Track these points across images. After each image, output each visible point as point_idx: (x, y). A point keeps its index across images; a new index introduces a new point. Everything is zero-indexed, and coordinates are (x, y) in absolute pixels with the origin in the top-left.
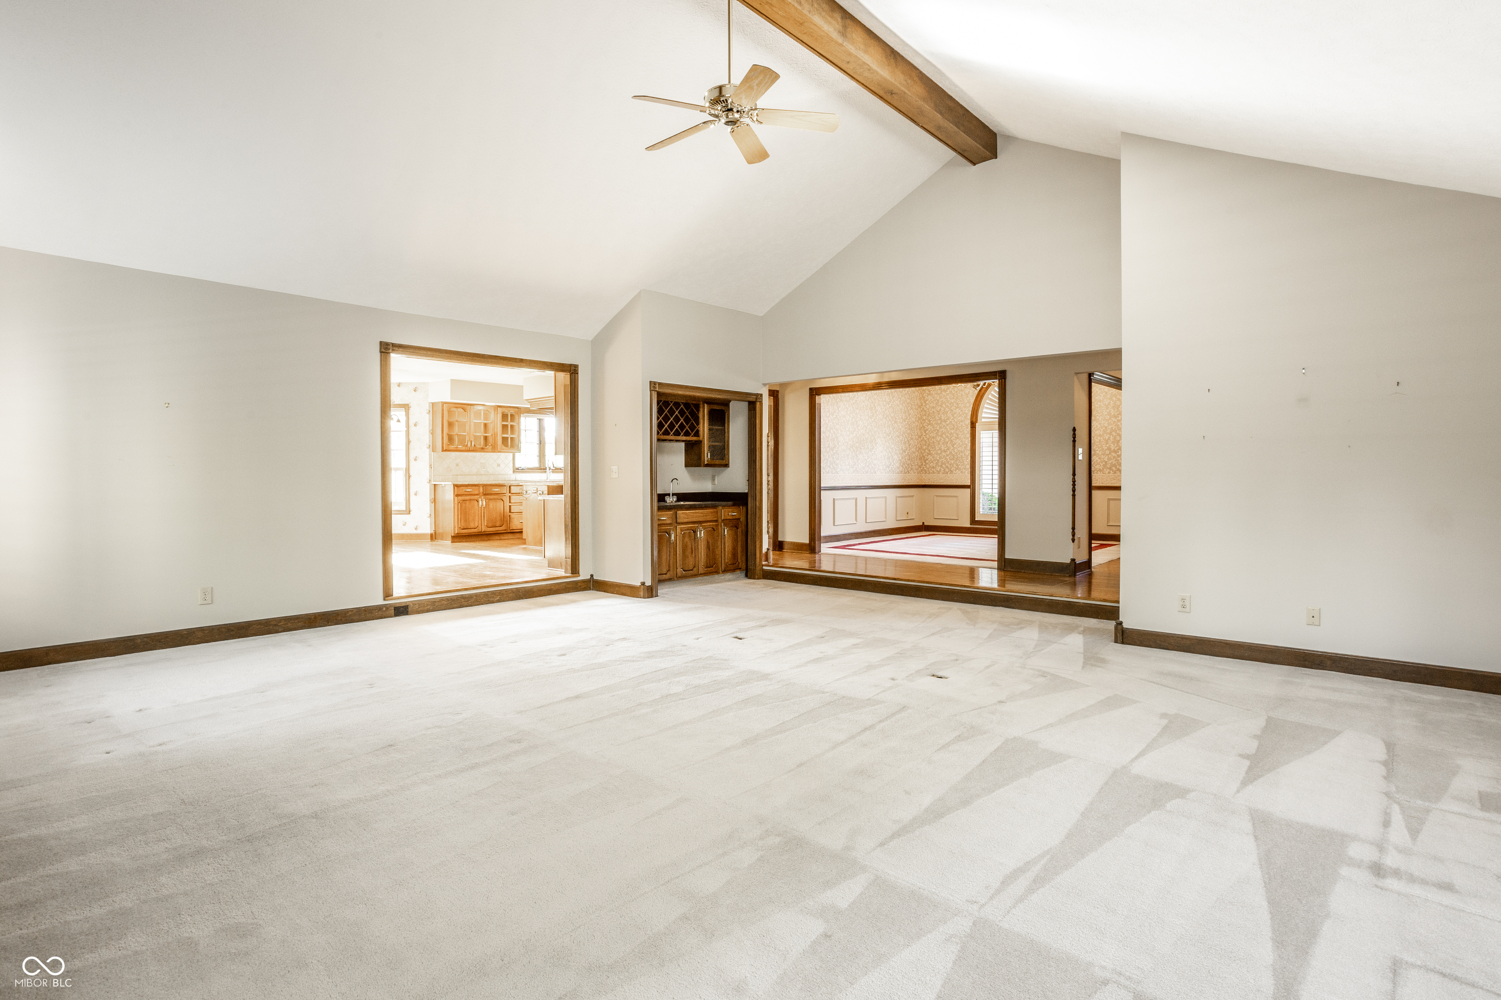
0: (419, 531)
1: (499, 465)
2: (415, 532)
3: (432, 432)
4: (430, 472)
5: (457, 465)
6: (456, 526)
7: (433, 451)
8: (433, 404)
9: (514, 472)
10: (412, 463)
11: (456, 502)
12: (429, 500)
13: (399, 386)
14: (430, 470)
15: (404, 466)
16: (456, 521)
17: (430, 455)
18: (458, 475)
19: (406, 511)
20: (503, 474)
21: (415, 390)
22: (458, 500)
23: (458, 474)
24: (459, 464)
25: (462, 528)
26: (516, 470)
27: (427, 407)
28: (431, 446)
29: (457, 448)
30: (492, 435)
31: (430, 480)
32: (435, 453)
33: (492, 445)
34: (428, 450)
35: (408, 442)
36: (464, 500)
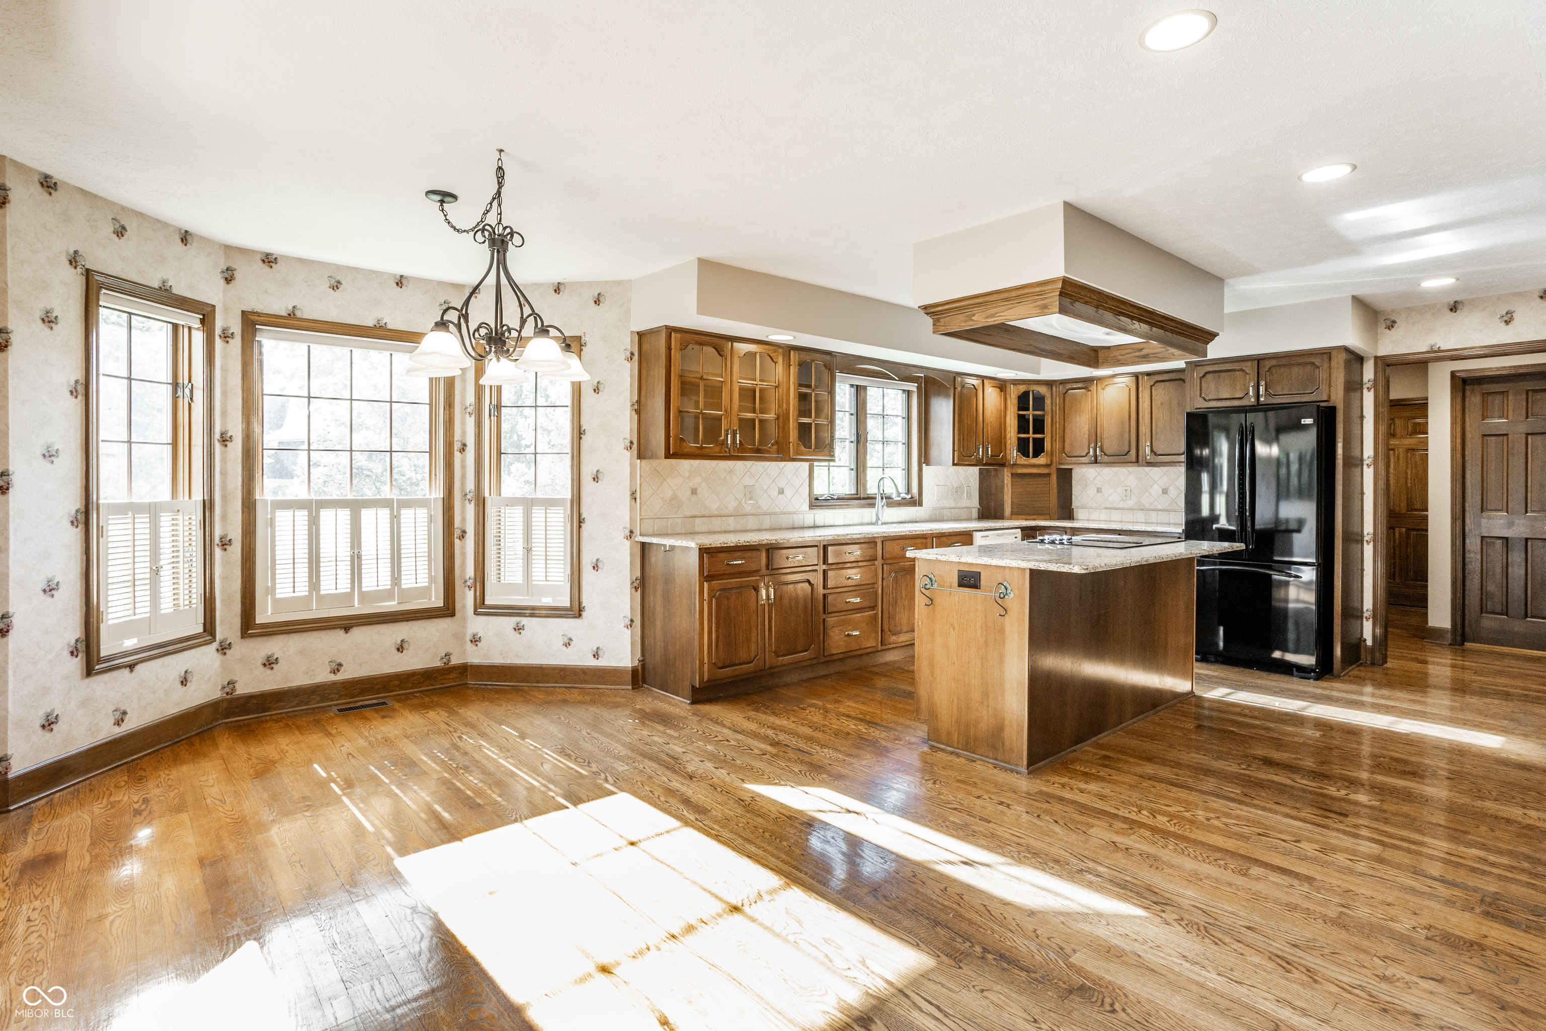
0: (603, 662)
1: (781, 491)
2: (592, 662)
3: (639, 408)
4: (632, 510)
5: (694, 492)
6: (706, 661)
7: (640, 457)
8: (641, 335)
9: (812, 506)
10: (588, 485)
11: (706, 596)
12: (629, 583)
13: (557, 290)
14: (631, 505)
15: (567, 494)
16: (706, 648)
17: (632, 466)
18: (695, 517)
19: (571, 609)
20: (790, 513)
21: (597, 302)
22: (711, 590)
23: (697, 513)
24: (699, 490)
25: (720, 665)
26: (816, 502)
27: (627, 343)
28: (635, 442)
29: (701, 448)
30: (778, 418)
31: (631, 532)
32: (644, 461)
33: (777, 442)
34: (627, 454)
35: (579, 433)
36: (724, 590)
